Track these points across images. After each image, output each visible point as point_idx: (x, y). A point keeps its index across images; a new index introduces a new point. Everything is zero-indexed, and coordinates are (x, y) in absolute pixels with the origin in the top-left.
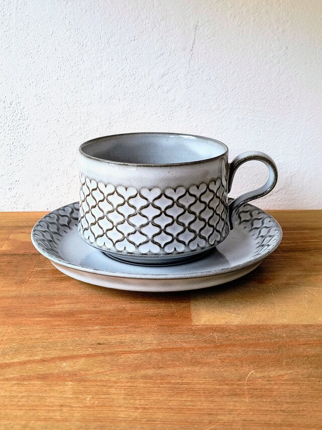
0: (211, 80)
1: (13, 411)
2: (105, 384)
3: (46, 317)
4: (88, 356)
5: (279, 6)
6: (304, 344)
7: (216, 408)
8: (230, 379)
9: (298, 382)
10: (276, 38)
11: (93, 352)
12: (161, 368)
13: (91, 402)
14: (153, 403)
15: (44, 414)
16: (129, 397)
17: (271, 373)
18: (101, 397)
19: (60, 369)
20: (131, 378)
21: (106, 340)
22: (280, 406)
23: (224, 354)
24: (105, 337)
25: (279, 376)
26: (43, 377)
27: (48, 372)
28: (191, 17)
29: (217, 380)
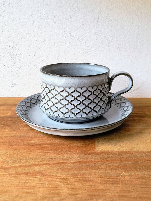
0: (106, 37)
1: (12, 189)
2: (54, 177)
3: (27, 146)
4: (47, 164)
5: (139, 2)
6: (148, 161)
7: (106, 189)
8: (113, 176)
9: (145, 178)
10: (137, 17)
11: (49, 162)
12: (81, 170)
13: (48, 186)
14: (76, 186)
15: (26, 190)
16: (66, 183)
17: (132, 173)
18: (52, 183)
19: (34, 170)
20: (67, 175)
21: (55, 157)
22: (136, 189)
23: (110, 164)
24: (55, 156)
25: (136, 175)
26: (26, 174)
27: (28, 171)
28: (97, 7)
29: (107, 176)
